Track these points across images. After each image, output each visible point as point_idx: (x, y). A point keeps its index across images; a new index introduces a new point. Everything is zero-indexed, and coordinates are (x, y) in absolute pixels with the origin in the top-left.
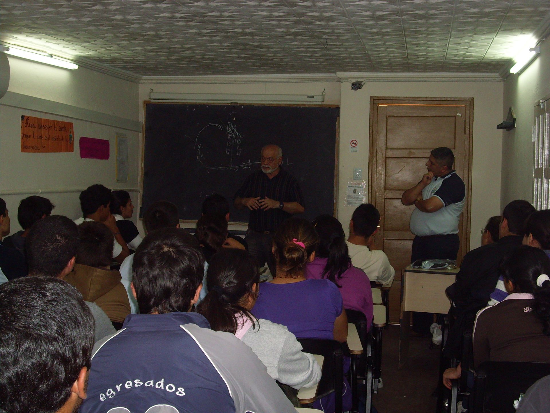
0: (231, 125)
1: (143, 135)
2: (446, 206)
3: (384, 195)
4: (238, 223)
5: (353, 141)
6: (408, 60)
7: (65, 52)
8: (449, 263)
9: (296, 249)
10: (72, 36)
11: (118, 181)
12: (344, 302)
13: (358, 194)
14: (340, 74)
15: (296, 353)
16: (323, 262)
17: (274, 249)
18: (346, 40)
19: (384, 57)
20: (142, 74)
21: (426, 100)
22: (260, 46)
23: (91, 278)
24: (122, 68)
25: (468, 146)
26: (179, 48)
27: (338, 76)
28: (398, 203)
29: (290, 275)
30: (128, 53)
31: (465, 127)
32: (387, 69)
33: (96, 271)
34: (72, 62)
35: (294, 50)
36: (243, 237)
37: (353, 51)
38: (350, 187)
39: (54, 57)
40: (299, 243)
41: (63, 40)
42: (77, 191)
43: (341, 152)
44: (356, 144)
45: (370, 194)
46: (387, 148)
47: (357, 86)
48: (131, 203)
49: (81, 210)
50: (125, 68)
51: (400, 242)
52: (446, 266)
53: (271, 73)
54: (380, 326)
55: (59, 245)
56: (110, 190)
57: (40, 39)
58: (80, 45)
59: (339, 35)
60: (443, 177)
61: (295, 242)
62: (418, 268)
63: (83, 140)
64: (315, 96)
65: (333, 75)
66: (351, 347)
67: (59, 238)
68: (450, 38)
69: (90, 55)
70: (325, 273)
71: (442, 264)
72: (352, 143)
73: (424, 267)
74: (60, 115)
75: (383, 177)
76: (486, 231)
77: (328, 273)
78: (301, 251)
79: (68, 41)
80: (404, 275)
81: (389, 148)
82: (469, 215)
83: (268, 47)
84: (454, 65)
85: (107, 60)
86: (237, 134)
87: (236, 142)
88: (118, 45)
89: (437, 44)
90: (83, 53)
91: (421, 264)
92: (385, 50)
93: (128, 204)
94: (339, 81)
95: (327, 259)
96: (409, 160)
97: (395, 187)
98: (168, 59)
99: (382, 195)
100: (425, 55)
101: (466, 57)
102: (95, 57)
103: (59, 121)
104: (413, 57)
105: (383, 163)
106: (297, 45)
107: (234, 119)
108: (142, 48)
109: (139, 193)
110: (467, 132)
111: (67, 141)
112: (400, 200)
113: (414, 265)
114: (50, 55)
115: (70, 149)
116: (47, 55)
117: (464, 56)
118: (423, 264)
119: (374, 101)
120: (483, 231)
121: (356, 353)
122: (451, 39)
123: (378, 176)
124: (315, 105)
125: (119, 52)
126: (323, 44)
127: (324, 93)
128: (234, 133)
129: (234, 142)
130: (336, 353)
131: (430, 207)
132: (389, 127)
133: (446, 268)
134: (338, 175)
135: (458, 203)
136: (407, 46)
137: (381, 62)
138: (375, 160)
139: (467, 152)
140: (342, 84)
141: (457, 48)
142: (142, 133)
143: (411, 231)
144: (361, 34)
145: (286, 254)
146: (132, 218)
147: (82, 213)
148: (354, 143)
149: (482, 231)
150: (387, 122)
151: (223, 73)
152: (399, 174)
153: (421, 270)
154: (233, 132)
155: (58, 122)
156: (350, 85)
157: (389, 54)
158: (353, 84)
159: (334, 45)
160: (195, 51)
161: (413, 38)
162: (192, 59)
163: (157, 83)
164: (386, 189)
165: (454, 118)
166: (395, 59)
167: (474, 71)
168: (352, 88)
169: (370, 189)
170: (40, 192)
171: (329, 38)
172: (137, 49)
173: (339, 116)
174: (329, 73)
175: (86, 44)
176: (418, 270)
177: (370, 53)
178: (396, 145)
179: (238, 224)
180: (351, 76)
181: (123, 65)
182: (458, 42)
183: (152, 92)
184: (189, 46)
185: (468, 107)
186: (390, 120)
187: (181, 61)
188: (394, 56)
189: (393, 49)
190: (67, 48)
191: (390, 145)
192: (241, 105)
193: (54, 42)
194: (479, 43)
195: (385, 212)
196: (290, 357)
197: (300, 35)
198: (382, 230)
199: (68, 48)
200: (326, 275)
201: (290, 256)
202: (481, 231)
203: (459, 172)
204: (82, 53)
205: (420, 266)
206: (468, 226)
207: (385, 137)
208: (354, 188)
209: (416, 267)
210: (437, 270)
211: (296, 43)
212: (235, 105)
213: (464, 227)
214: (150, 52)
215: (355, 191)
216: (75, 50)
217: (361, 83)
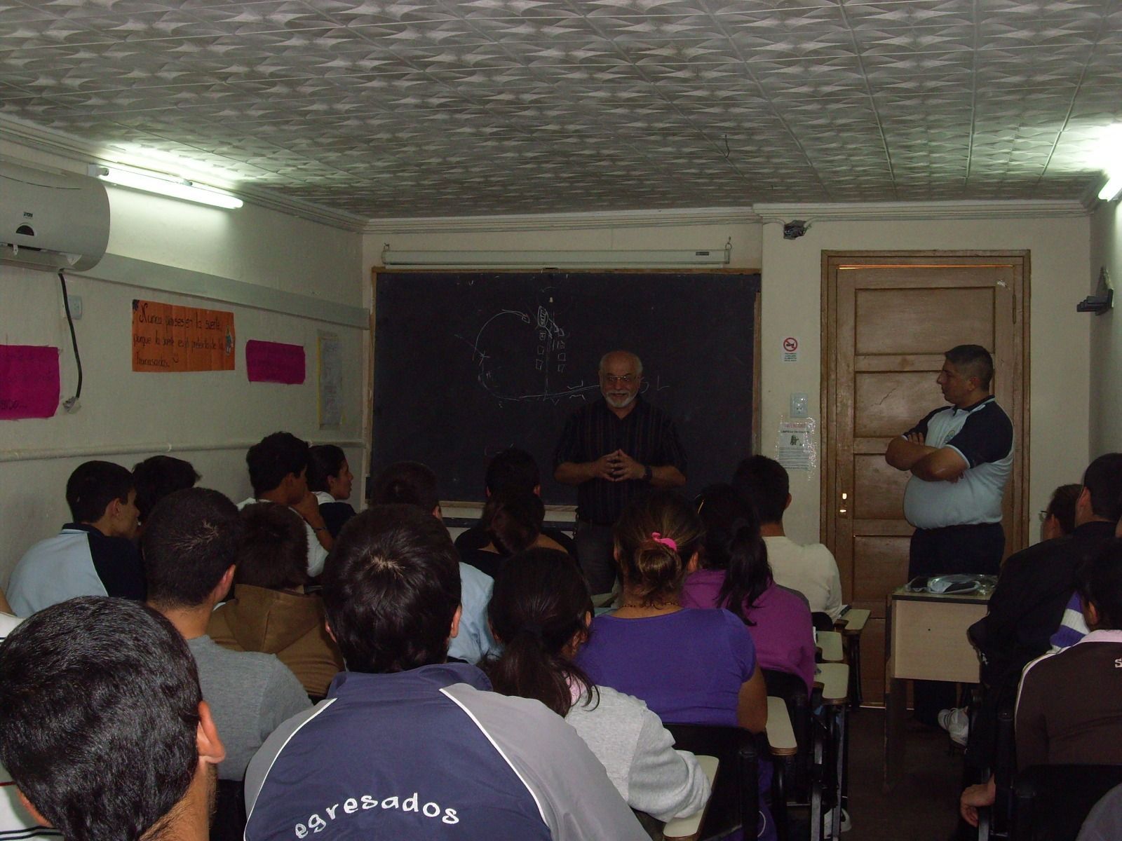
0: (544, 312)
1: (371, 332)
2: (972, 467)
3: (852, 448)
4: (562, 507)
5: (789, 341)
6: (894, 176)
7: (217, 176)
8: (982, 582)
9: (659, 552)
10: (230, 144)
11: (322, 425)
12: (758, 656)
13: (801, 445)
14: (760, 208)
15: (663, 751)
16: (717, 577)
17: (616, 552)
18: (767, 142)
19: (845, 173)
20: (367, 215)
21: (934, 255)
22: (598, 157)
23: (268, 612)
24: (329, 204)
25: (1020, 348)
26: (439, 164)
27: (756, 211)
28: (880, 462)
29: (651, 603)
30: (340, 175)
31: (1014, 309)
32: (855, 196)
33: (278, 598)
34: (232, 194)
35: (665, 163)
36: (570, 534)
37: (781, 163)
38: (784, 432)
39: (194, 184)
40: (663, 540)
41: (212, 152)
42: (241, 447)
43: (764, 362)
44: (795, 346)
45: (824, 446)
46: (857, 354)
47: (794, 230)
48: (347, 470)
49: (250, 482)
50: (333, 204)
51: (888, 541)
52: (976, 587)
53: (623, 209)
54: (835, 702)
55: (208, 539)
56: (307, 444)
57: (168, 150)
58: (246, 162)
59: (751, 132)
60: (969, 409)
61: (656, 539)
62: (920, 592)
63: (253, 347)
64: (711, 253)
65: (746, 209)
66: (773, 743)
67: (207, 526)
68: (973, 133)
69: (266, 179)
70: (722, 599)
71: (967, 583)
72: (787, 343)
73: (932, 590)
74: (208, 299)
75: (850, 412)
76: (1049, 517)
77: (727, 598)
78: (668, 555)
79: (221, 154)
80: (891, 606)
81: (861, 352)
82: (1026, 485)
83: (612, 158)
84: (988, 184)
85: (297, 190)
86: (558, 330)
87: (555, 346)
88: (320, 160)
89: (949, 145)
90: (252, 176)
91: (925, 584)
92: (846, 159)
93: (342, 472)
94: (760, 221)
95: (723, 572)
96: (901, 377)
97: (875, 432)
98: (419, 185)
99: (848, 446)
100: (928, 166)
101: (1009, 170)
102: (274, 184)
103: (206, 311)
104: (905, 172)
105: (850, 384)
106: (670, 153)
107: (551, 300)
108: (367, 165)
109: (364, 451)
110: (1019, 318)
111: (222, 348)
112: (884, 457)
113: (912, 586)
114: (188, 181)
115: (228, 364)
116: (182, 181)
117: (1006, 167)
118: (930, 584)
119: (830, 260)
120: (1044, 515)
121: (783, 754)
122: (975, 136)
123: (839, 409)
124: (712, 270)
125: (321, 173)
126: (722, 151)
127: (729, 246)
128: (552, 327)
129: (552, 345)
130: (743, 753)
131: (939, 470)
132: (860, 312)
133: (975, 590)
134: (759, 409)
135: (996, 463)
136: (890, 151)
137: (839, 182)
138: (833, 377)
139: (1020, 358)
140: (765, 226)
141: (990, 153)
142: (368, 331)
143: (906, 519)
144: (794, 130)
145: (640, 562)
146: (350, 498)
147: (251, 490)
148: (790, 345)
149: (1041, 515)
150: (856, 301)
151: (526, 209)
152: (883, 406)
153: (925, 595)
154: (548, 326)
155: (204, 312)
156: (781, 230)
157: (853, 166)
158: (787, 227)
159: (742, 152)
160: (470, 170)
161: (899, 135)
162: (465, 185)
163: (397, 232)
164: (855, 435)
165: (991, 292)
166: (867, 175)
167: (1029, 197)
168: (786, 236)
169: (825, 435)
170: (170, 448)
171: (732, 137)
172: (355, 168)
173: (760, 291)
174: (739, 206)
175: (258, 160)
176: (920, 595)
177: (815, 165)
178: (873, 347)
179: (561, 509)
180: (783, 211)
181: (329, 199)
182: (989, 141)
183: (389, 250)
184: (458, 159)
185: (1020, 269)
186: (862, 297)
187: (444, 189)
188: (864, 171)
189: (862, 158)
190: (219, 166)
191: (862, 347)
192: (564, 272)
193: (195, 156)
194: (1033, 143)
195: (857, 482)
196: (651, 760)
197: (674, 135)
198: (850, 517)
199: (222, 167)
200: (724, 603)
201: (648, 568)
202: (1038, 516)
203: (1002, 399)
204: (249, 176)
205: (925, 588)
206: (1025, 508)
207: (854, 331)
208: (791, 434)
209: (916, 590)
210: (957, 596)
211: (669, 149)
212: (553, 272)
213: (1017, 510)
214: (382, 172)
215: (794, 441)
216: (236, 170)
217: (803, 226)
